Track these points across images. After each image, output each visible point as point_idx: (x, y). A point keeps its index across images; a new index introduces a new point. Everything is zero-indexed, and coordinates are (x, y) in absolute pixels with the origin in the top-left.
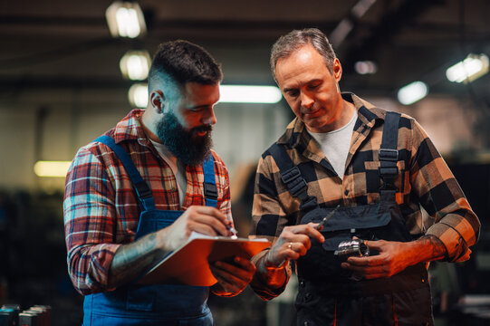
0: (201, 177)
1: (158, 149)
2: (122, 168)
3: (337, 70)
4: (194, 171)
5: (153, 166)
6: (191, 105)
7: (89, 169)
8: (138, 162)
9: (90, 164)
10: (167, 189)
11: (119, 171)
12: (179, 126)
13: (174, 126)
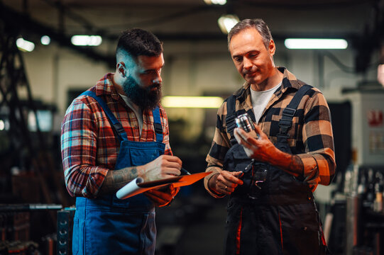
0: (152, 119)
1: (125, 100)
2: (103, 112)
3: (272, 47)
4: (148, 115)
5: (123, 111)
6: (143, 71)
7: (82, 113)
8: (113, 109)
9: (82, 110)
10: (133, 127)
11: (102, 115)
12: (137, 85)
13: (133, 85)
